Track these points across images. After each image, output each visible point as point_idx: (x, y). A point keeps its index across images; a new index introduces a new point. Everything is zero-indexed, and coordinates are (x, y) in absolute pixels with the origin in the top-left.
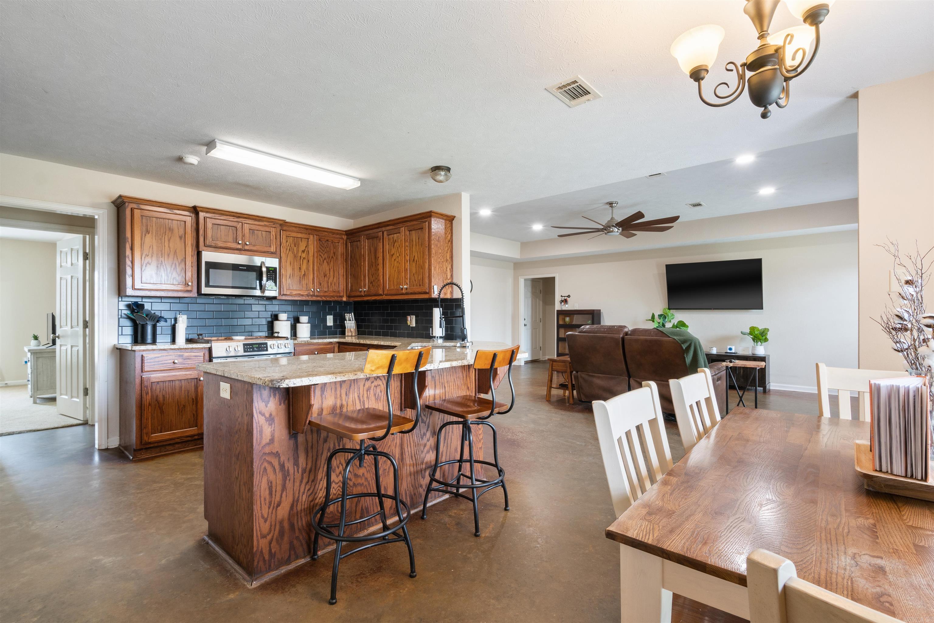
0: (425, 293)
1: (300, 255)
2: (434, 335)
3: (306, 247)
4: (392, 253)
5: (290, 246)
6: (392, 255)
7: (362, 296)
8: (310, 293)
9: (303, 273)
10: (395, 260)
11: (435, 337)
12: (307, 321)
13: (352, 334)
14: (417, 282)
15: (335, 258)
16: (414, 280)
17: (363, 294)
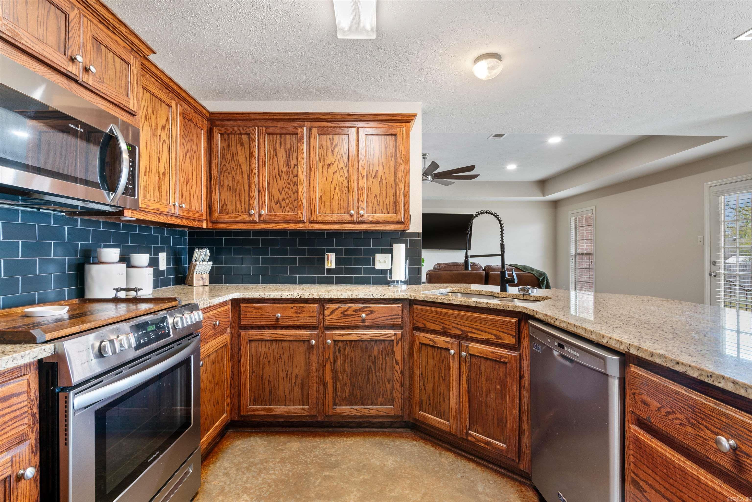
0: (399, 223)
1: (159, 134)
2: (393, 279)
3: (167, 121)
4: (329, 162)
5: (147, 110)
6: (329, 165)
7: (255, 222)
8: (171, 210)
9: (163, 171)
10: (335, 172)
11: (393, 282)
12: (147, 263)
13: (204, 283)
14: (381, 207)
15: (197, 153)
16: (376, 204)
17: (256, 219)
